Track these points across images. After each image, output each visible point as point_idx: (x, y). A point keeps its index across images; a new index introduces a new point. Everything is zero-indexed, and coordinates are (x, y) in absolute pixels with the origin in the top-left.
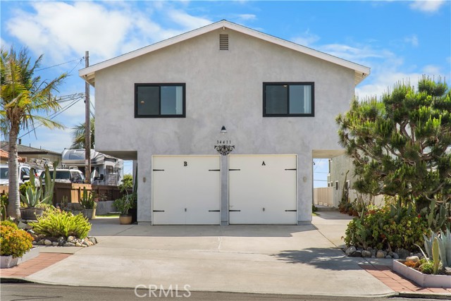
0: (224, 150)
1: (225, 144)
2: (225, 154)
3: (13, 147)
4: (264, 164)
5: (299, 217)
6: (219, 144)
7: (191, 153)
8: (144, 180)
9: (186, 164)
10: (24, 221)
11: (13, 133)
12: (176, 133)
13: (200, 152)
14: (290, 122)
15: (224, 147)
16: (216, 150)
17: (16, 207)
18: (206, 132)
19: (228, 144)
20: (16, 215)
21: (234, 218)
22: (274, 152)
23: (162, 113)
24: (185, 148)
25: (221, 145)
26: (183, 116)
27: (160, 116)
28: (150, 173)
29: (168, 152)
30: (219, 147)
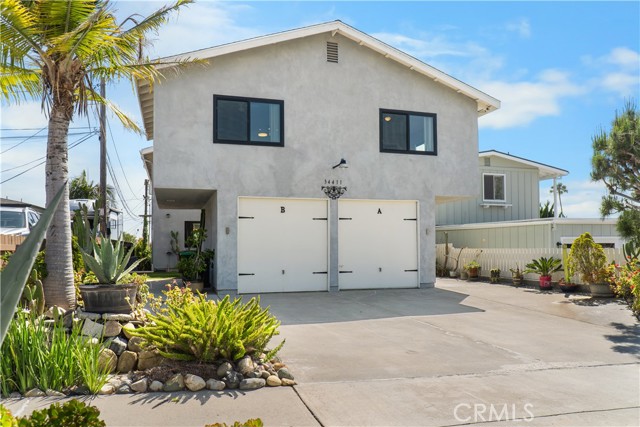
0: (334, 192)
1: (335, 185)
2: (334, 197)
3: (58, 147)
4: (379, 211)
5: (422, 278)
6: (327, 185)
7: (291, 194)
8: (227, 231)
9: (283, 210)
10: (97, 316)
11: (60, 115)
12: (271, 167)
13: (303, 194)
14: (411, 160)
15: (334, 189)
16: (323, 192)
17: (65, 283)
18: (310, 167)
19: (339, 185)
20: (66, 302)
21: (345, 282)
22: (392, 196)
23: (252, 139)
24: (284, 188)
25: (331, 185)
26: (281, 144)
27: (248, 142)
28: (235, 221)
29: (261, 193)
30: (328, 188)
